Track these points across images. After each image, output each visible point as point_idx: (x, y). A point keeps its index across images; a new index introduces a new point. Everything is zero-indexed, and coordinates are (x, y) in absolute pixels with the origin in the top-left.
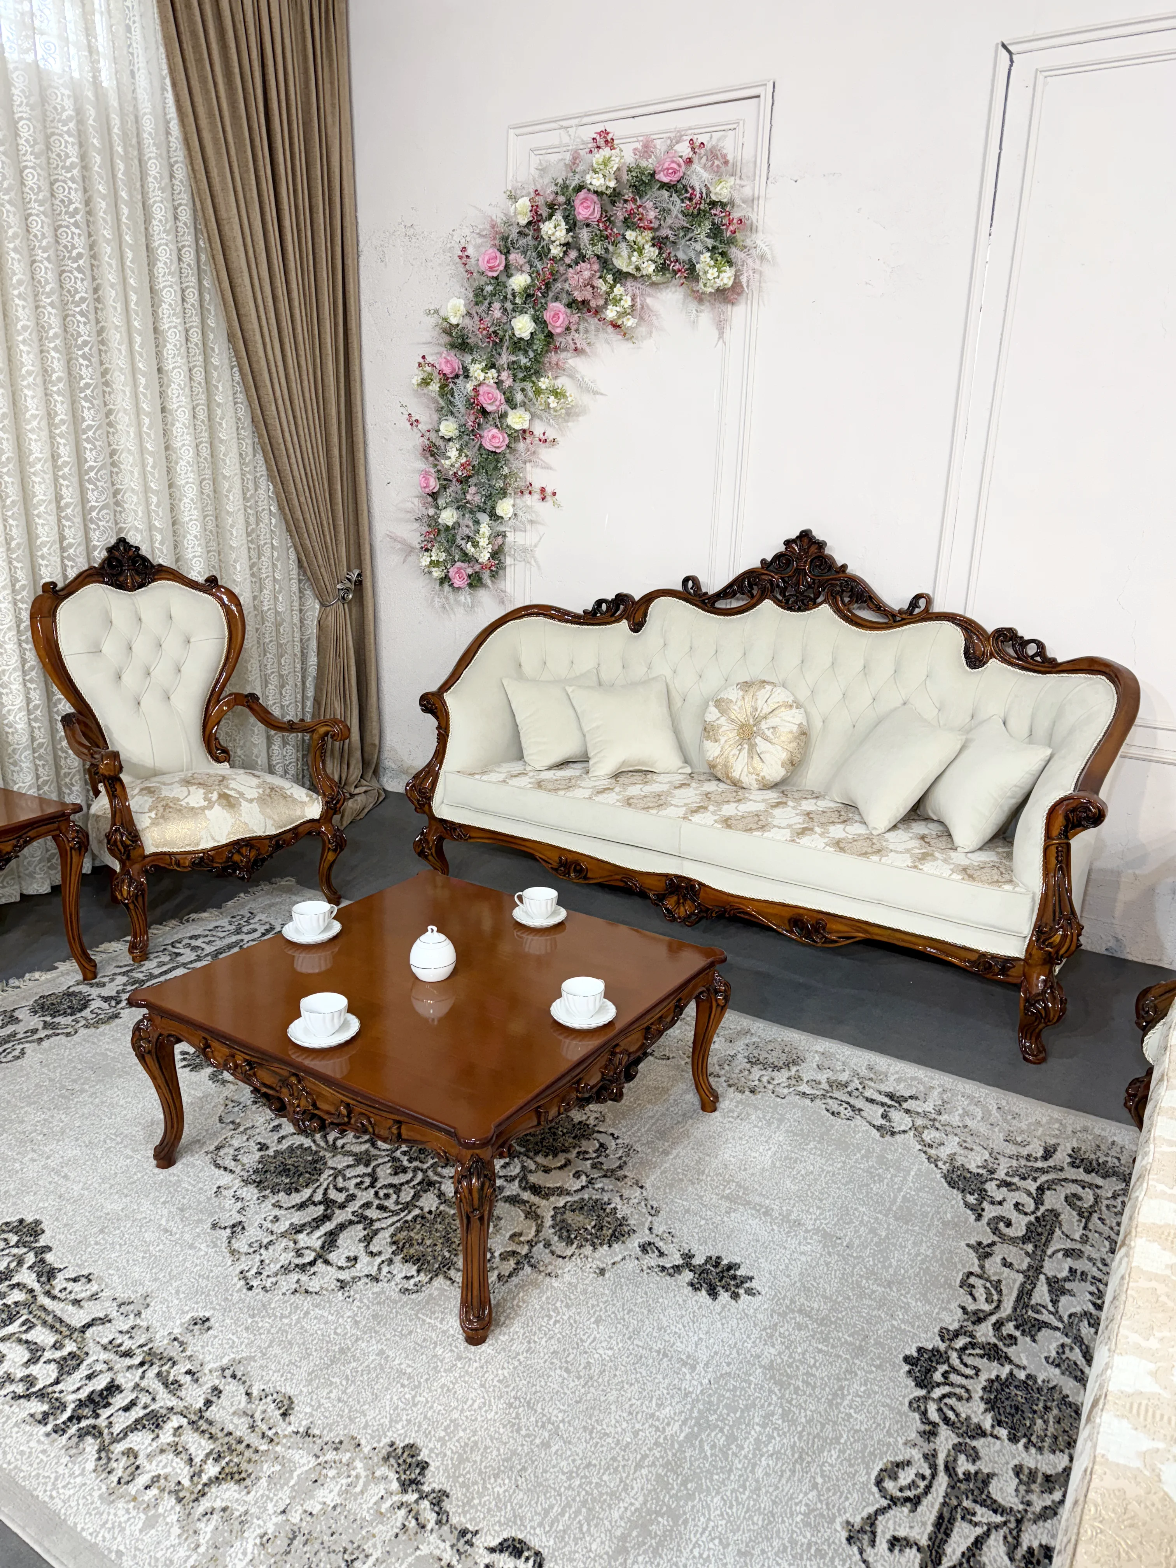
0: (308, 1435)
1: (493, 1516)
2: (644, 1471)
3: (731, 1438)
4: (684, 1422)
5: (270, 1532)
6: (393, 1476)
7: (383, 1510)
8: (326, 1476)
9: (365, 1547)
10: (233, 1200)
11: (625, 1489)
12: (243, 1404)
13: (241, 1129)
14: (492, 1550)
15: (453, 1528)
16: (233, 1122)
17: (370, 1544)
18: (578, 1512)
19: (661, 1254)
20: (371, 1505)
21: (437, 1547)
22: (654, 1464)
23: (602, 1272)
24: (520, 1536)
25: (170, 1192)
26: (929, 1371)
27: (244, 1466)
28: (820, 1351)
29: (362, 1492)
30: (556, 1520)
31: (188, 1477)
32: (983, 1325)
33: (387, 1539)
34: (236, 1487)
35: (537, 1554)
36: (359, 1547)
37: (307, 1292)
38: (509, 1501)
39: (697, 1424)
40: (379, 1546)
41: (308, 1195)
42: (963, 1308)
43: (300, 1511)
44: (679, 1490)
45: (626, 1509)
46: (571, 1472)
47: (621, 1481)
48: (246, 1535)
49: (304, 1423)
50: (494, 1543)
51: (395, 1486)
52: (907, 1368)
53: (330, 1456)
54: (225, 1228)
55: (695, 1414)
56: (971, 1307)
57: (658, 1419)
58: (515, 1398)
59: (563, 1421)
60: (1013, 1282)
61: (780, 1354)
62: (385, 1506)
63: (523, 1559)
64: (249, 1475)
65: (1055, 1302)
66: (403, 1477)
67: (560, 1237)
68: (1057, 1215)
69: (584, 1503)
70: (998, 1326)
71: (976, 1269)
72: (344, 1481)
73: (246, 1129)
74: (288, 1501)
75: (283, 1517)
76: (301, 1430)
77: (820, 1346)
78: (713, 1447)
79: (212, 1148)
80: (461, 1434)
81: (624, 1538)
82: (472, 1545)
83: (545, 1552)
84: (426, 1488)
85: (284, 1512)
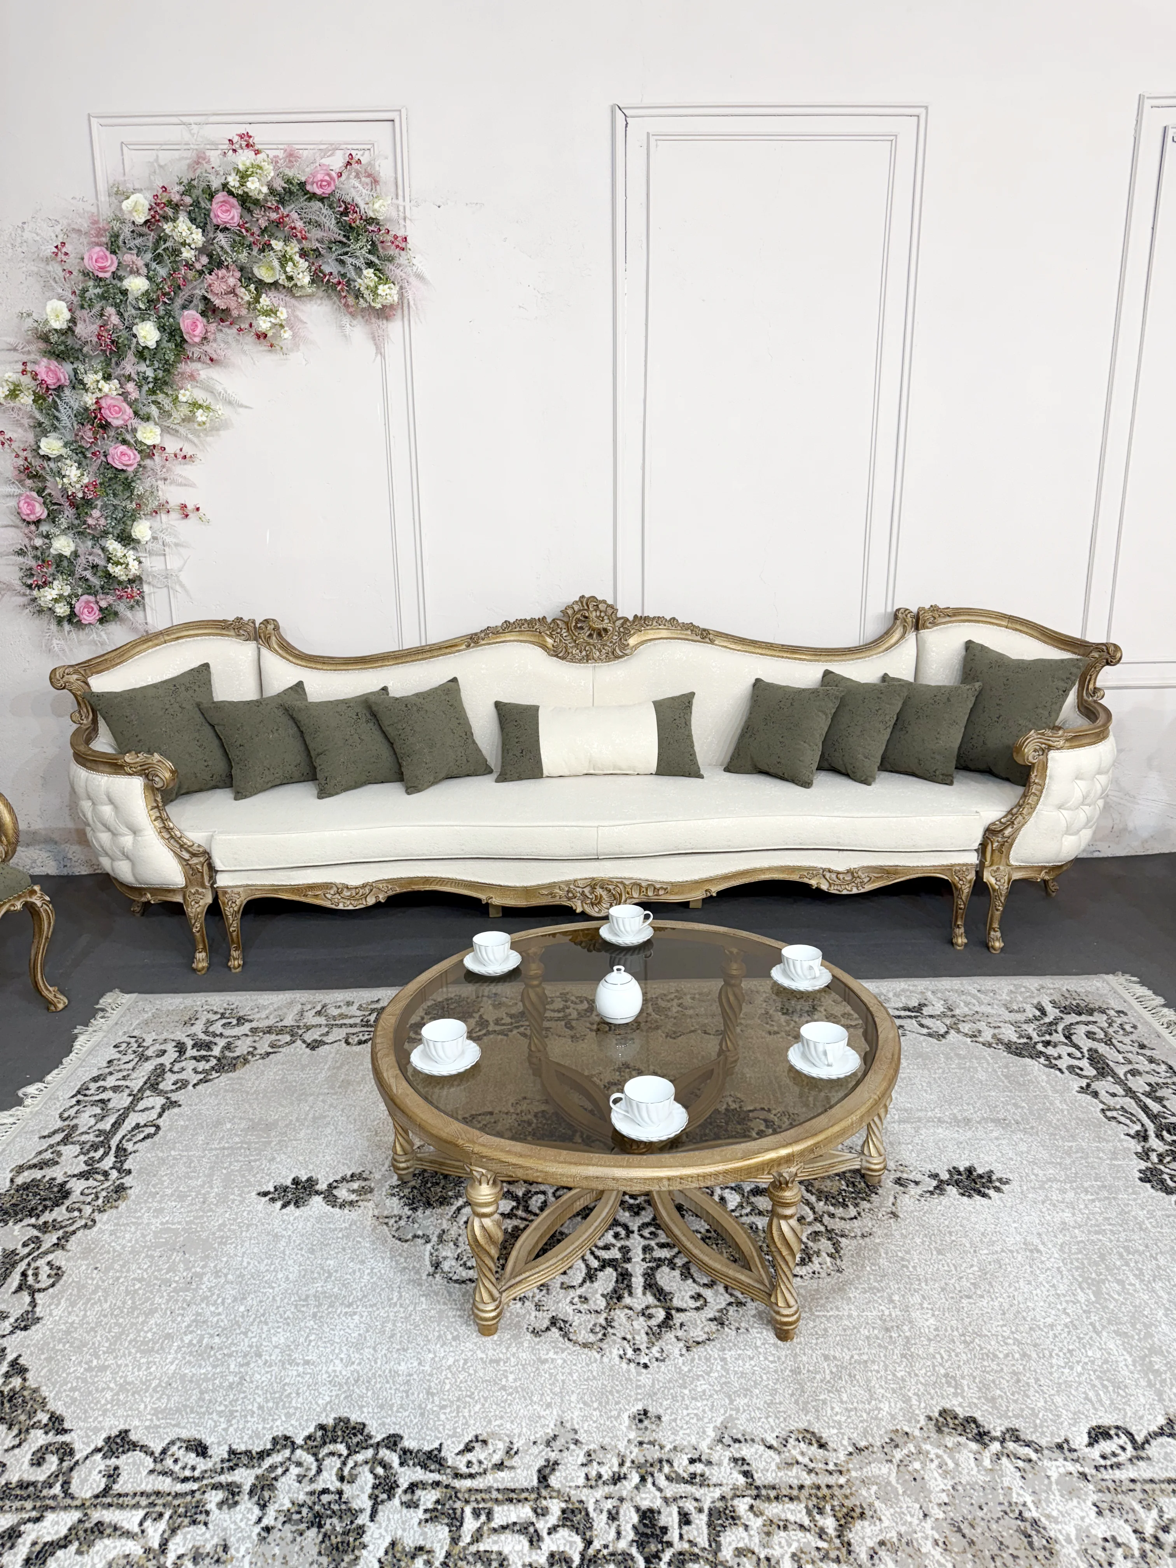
0: (860, 1450)
1: (1062, 1423)
2: (1105, 1334)
3: (1121, 1282)
4: (1082, 1289)
5: (937, 1536)
6: (962, 1439)
7: (990, 1467)
8: (916, 1471)
9: (1014, 1500)
10: (519, 1304)
11: (1109, 1354)
12: (777, 1458)
13: (434, 1239)
14: (1090, 1445)
15: (1050, 1449)
16: (415, 1236)
17: (1014, 1495)
18: (1104, 1386)
19: (917, 1183)
20: (975, 1469)
21: (1058, 1467)
22: (1104, 1327)
23: (894, 1215)
24: (1094, 1424)
25: (447, 1327)
26: (1162, 1182)
27: (848, 1503)
28: (1093, 1201)
29: (957, 1464)
30: (1100, 1401)
31: (818, 1540)
32: (1150, 1140)
33: (1021, 1484)
34: (866, 1523)
35: (1117, 1428)
36: (1010, 1504)
37: (698, 1343)
38: (1056, 1407)
39: (1088, 1284)
40: (1022, 1492)
41: (583, 1266)
42: (1128, 1135)
43: (935, 1507)
44: (1138, 1334)
45: (1126, 1365)
46: (1066, 1363)
47: (1100, 1349)
48: (923, 1550)
49: (845, 1442)
50: (1086, 1440)
51: (974, 1446)
52: (1148, 1185)
53: (898, 1455)
54: (548, 1329)
55: (1080, 1279)
56: (1132, 1132)
57: (1064, 1296)
58: (964, 1335)
59: (1012, 1333)
60: (1130, 1104)
61: (1074, 1214)
62: (987, 1463)
63: (1115, 1437)
64: (862, 1507)
65: (1164, 1107)
66: (970, 1436)
67: (832, 1205)
68: (1096, 1051)
69: (1098, 1377)
70: (1159, 1136)
71: (1102, 1106)
72: (933, 1466)
73: (440, 1237)
74: (917, 1506)
75: (929, 1522)
76: (851, 1449)
77: (1091, 1197)
78: (1119, 1295)
79: (431, 1270)
80: (965, 1382)
81: (1150, 1384)
82: (1075, 1450)
83: (1119, 1423)
84: (998, 1434)
85: (925, 1515)
